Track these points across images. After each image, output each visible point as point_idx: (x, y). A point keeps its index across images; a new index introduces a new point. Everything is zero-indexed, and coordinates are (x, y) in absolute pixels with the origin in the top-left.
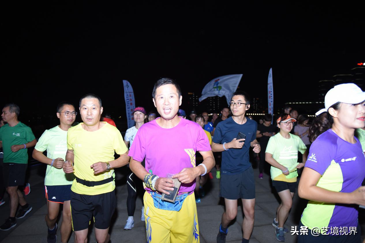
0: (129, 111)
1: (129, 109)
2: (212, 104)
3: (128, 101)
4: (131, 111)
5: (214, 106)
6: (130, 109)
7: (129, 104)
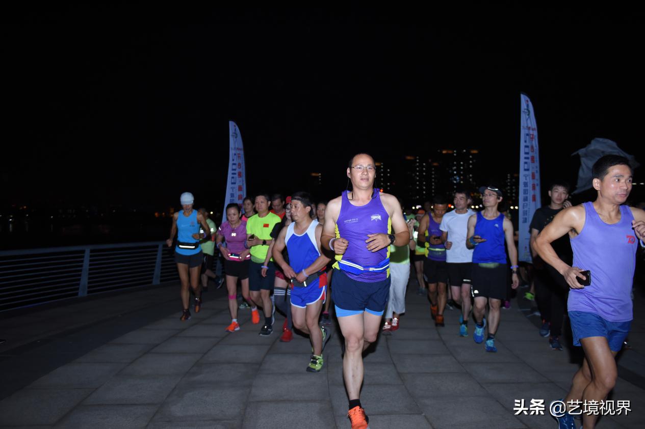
0: (234, 190)
1: (233, 185)
2: (421, 185)
3: (234, 167)
4: (237, 189)
5: (424, 190)
6: (236, 186)
7: (235, 174)
